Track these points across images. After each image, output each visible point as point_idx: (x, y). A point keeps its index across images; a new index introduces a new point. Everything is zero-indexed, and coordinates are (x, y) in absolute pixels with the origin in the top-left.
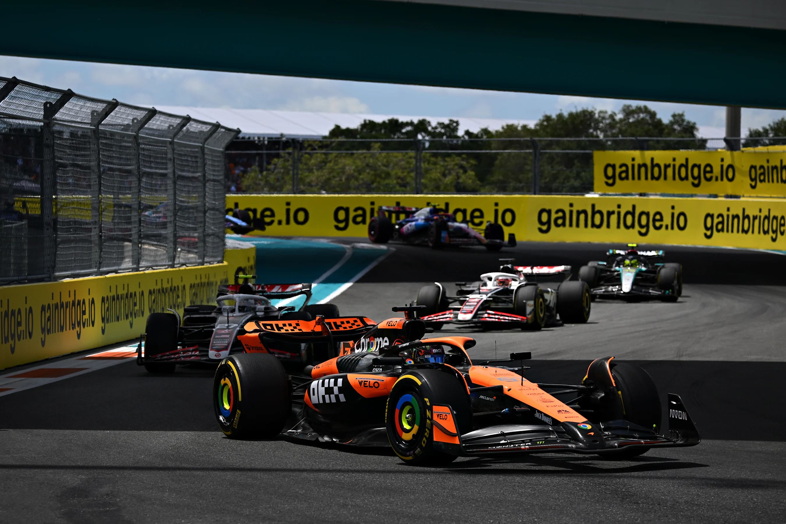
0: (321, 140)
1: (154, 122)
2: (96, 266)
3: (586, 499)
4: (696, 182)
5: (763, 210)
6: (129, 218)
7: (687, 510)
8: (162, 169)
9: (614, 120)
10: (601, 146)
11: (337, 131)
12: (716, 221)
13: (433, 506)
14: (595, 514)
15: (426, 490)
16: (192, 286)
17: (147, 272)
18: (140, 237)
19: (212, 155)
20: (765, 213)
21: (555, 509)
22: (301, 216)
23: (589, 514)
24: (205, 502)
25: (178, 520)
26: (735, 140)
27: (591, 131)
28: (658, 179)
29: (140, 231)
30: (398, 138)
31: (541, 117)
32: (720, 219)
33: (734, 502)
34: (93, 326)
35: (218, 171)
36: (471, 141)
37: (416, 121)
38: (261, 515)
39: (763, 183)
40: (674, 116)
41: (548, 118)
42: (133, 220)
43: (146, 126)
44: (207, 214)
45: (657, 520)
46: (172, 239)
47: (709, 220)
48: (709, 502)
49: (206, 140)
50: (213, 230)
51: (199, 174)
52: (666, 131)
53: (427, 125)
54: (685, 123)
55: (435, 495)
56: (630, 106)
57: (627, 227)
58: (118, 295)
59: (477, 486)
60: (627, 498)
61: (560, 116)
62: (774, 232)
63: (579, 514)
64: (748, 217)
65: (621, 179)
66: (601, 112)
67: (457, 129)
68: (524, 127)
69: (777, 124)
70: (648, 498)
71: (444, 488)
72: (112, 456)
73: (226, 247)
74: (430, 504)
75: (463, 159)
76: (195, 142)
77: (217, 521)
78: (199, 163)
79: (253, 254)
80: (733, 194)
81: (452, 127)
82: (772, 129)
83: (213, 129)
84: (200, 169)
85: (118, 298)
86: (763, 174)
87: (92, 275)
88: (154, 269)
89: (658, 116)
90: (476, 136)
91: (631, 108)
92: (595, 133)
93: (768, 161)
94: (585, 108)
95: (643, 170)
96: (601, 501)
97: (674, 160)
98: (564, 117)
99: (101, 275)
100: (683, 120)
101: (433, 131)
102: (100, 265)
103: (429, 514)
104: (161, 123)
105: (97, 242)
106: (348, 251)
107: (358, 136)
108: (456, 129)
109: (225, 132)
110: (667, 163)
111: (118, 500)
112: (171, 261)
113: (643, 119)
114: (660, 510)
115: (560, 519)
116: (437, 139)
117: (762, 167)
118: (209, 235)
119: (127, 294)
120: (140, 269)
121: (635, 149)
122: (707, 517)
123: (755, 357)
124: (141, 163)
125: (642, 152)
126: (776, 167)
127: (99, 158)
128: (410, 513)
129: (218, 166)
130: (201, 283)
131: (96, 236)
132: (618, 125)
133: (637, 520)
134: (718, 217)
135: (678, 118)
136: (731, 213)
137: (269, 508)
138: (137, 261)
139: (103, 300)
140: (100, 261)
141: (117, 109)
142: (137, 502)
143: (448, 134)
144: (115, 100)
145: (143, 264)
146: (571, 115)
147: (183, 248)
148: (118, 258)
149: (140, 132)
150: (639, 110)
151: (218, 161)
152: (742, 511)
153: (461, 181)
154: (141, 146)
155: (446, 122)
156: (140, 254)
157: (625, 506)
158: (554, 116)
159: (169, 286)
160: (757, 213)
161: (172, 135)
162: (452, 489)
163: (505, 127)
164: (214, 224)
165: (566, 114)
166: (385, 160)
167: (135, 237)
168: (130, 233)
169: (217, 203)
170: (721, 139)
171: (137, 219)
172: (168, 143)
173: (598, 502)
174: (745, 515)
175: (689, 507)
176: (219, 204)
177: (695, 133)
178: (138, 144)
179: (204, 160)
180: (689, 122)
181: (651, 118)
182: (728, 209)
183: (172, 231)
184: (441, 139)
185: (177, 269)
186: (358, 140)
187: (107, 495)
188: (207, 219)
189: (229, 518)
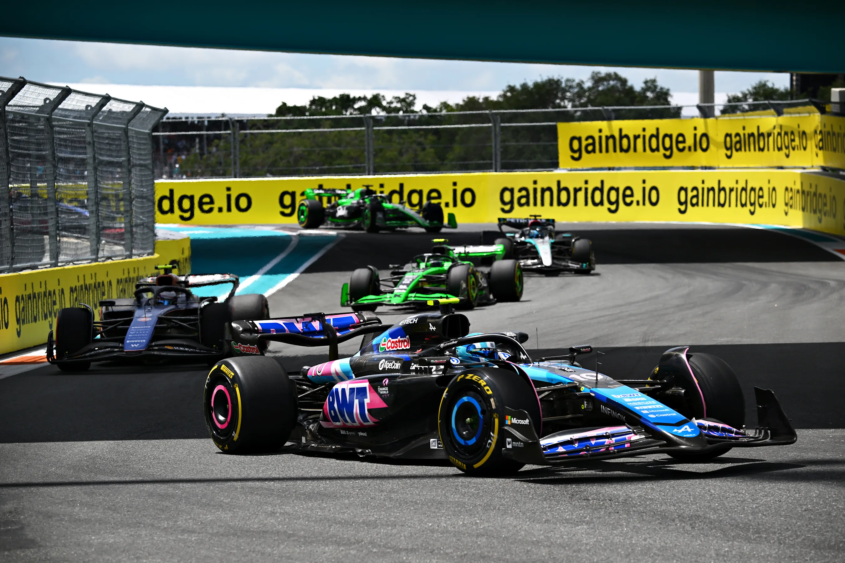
0: (266, 118)
1: (69, 102)
2: (8, 263)
3: (533, 498)
4: (668, 153)
5: (739, 182)
6: (45, 208)
7: (639, 506)
8: (80, 154)
9: (582, 88)
10: (568, 117)
11: (283, 109)
12: (690, 194)
13: (368, 511)
14: (542, 512)
15: (362, 494)
16: (119, 282)
17: (66, 267)
18: (58, 228)
19: (136, 137)
20: (742, 184)
21: (499, 509)
22: (243, 203)
23: (535, 513)
24: (119, 515)
25: (87, 536)
26: (708, 107)
27: (558, 101)
28: (627, 151)
29: (58, 222)
30: (351, 114)
31: (505, 88)
32: (695, 193)
33: (690, 495)
34: (7, 328)
35: (145, 155)
36: (429, 116)
37: (369, 97)
38: (180, 527)
39: (739, 153)
40: (646, 82)
41: (512, 89)
42: (49, 211)
43: (60, 106)
44: (134, 202)
45: (607, 517)
46: (94, 231)
47: (683, 193)
48: (664, 496)
49: (129, 121)
50: (142, 220)
51: (123, 159)
52: (638, 99)
53: (382, 99)
54: (658, 90)
55: (372, 498)
56: (599, 73)
57: (595, 204)
58: (35, 293)
59: (417, 488)
60: (576, 494)
61: (524, 86)
62: (752, 204)
63: (524, 514)
64: (724, 189)
65: (588, 152)
66: (568, 80)
67: (414, 103)
68: (486, 99)
69: (755, 88)
70: (600, 493)
71: (382, 491)
72: (19, 470)
73: (157, 238)
74: (365, 509)
75: (421, 136)
76: (117, 123)
77: (131, 535)
78: (122, 146)
79: (187, 245)
80: (708, 165)
81: (408, 100)
82: (751, 94)
83: (136, 109)
84: (124, 153)
85: (34, 297)
86: (739, 142)
87: (4, 273)
88: (76, 264)
89: (629, 83)
90: (435, 111)
91: (599, 75)
92: (562, 104)
93: (744, 128)
94: (551, 77)
95: (611, 141)
96: (549, 499)
97: (644, 130)
98: (529, 87)
99: (14, 272)
100: (656, 87)
101: (388, 106)
102: (13, 261)
103: (364, 520)
104: (77, 103)
105: (8, 236)
106: (294, 238)
107: (307, 114)
108: (412, 104)
109: (150, 112)
110: (637, 134)
111: (22, 517)
112: (94, 254)
113: (613, 87)
114: (611, 506)
115: (504, 520)
116: (393, 114)
117: (737, 135)
118: (137, 226)
119: (45, 293)
120: (59, 264)
121: (603, 119)
122: (660, 511)
123: (725, 339)
124: (56, 148)
125: (609, 122)
126: (752, 135)
127: (7, 143)
128: (343, 519)
129: (145, 149)
130: (130, 279)
131: (7, 229)
132: (587, 94)
133: (585, 518)
134: (692, 191)
135: (650, 85)
136: (706, 186)
137: (190, 519)
138: (55, 256)
139: (17, 299)
140: (12, 257)
141: (25, 88)
142: (44, 519)
143: (404, 109)
144: (23, 78)
145: (62, 258)
146: (536, 85)
147: (108, 240)
148: (33, 252)
149: (53, 113)
150: (608, 77)
151: (144, 144)
152: (698, 504)
153: (419, 159)
154: (54, 129)
155: (402, 96)
156: (59, 248)
157: (574, 503)
158: (518, 87)
159: (92, 282)
160: (734, 185)
161: (90, 116)
162: (390, 491)
163: (466, 99)
164: (142, 213)
165: (530, 84)
166: (336, 140)
167: (51, 229)
168: (45, 225)
169: (145, 190)
170: (693, 106)
171: (53, 210)
172: (86, 125)
173: (545, 500)
174: (700, 508)
175: (643, 502)
176: (148, 190)
177: (669, 99)
178: (52, 127)
179: (128, 144)
180: (662, 88)
181: (621, 85)
182: (703, 182)
183: (95, 222)
184: (396, 115)
185: (101, 263)
186: (305, 118)
187: (11, 512)
188: (134, 208)
189: (144, 533)
